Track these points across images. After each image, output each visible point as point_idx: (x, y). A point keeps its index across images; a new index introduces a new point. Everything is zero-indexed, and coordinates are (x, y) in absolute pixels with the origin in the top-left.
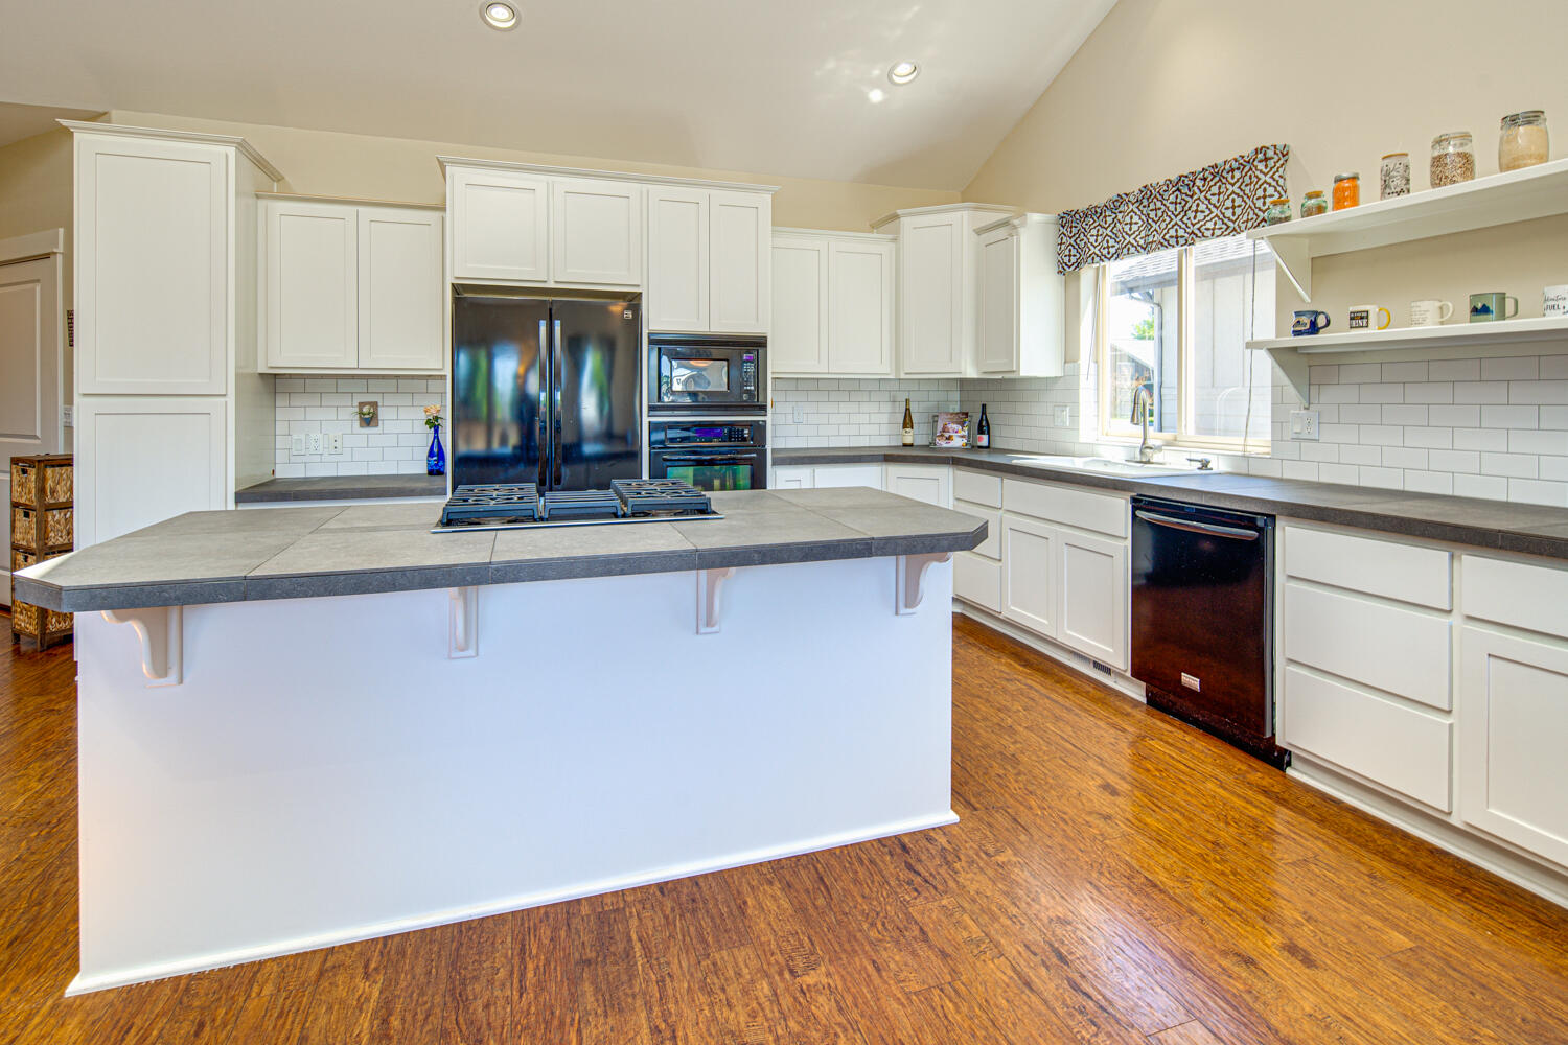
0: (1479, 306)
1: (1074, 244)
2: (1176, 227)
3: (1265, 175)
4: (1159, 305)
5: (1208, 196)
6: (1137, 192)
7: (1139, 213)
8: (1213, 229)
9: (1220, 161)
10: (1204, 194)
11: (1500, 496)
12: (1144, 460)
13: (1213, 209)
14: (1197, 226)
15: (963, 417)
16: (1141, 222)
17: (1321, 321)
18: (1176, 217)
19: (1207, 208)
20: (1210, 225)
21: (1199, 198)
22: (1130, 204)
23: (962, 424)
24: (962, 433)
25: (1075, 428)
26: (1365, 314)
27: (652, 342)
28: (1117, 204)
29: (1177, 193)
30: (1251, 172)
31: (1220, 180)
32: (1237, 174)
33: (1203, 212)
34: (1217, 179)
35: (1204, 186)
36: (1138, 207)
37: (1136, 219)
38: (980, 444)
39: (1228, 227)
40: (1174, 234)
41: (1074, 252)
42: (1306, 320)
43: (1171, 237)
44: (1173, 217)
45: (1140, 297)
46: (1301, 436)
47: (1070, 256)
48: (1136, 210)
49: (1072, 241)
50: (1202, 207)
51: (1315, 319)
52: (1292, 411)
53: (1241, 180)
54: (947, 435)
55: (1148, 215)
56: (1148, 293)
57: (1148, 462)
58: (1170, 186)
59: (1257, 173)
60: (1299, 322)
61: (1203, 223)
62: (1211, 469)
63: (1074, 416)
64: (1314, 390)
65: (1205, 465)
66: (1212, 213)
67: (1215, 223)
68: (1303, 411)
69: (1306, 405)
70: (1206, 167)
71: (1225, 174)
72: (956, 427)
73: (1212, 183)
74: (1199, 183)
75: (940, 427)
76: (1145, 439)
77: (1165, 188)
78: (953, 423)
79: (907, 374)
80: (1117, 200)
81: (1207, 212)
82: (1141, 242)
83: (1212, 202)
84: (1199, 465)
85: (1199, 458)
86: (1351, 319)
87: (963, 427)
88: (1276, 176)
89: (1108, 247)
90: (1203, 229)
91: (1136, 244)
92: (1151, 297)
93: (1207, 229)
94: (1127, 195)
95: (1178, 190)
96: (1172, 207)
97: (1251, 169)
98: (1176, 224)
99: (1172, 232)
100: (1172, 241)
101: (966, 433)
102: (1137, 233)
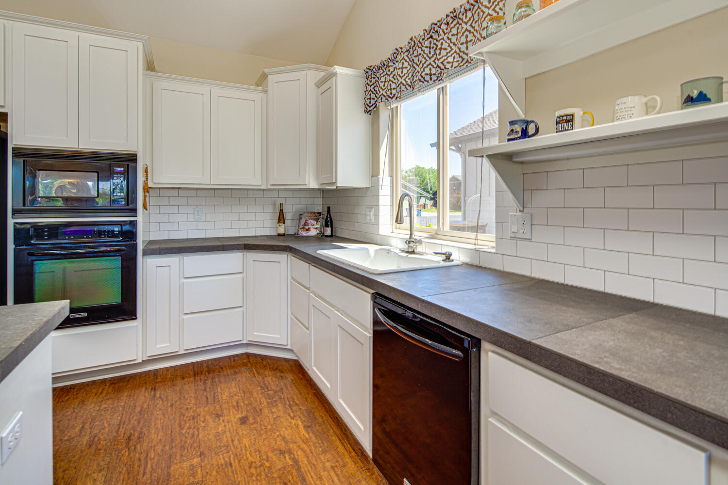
0: (695, 94)
1: (373, 90)
2: (430, 66)
3: (489, 8)
4: (464, 153)
5: (450, 37)
6: (407, 44)
7: (408, 60)
8: (452, 63)
9: (457, 6)
10: (447, 35)
11: (706, 308)
12: (410, 250)
13: (453, 47)
14: (441, 60)
15: (317, 216)
16: (409, 67)
17: (531, 129)
18: (430, 58)
19: (449, 46)
20: (450, 59)
21: (443, 39)
22: (402, 54)
23: (317, 220)
24: (317, 226)
25: (377, 224)
26: (569, 118)
27: (15, 155)
28: (395, 55)
29: (431, 39)
30: (479, 10)
31: (458, 22)
32: (469, 14)
33: (445, 49)
34: (455, 22)
35: (446, 29)
36: (407, 56)
37: (406, 64)
38: (326, 234)
39: (463, 59)
40: (429, 72)
41: (373, 96)
42: (518, 128)
43: (426, 74)
44: (427, 58)
45: (455, 149)
46: (517, 236)
47: (370, 99)
48: (406, 58)
49: (372, 88)
50: (445, 45)
51: (526, 128)
52: (511, 213)
53: (472, 19)
54: (307, 227)
55: (413, 60)
56: (458, 146)
57: (413, 252)
58: (426, 34)
59: (483, 8)
60: (512, 130)
61: (445, 58)
62: (453, 261)
63: (377, 215)
64: (527, 194)
65: (448, 257)
66: (452, 49)
67: (454, 58)
68: (519, 214)
69: (522, 209)
70: (449, 14)
71: (461, 16)
72: (313, 222)
73: (452, 25)
74: (444, 27)
75: (303, 222)
76: (411, 234)
77: (423, 37)
78: (312, 219)
79: (272, 185)
80: (395, 53)
81: (449, 49)
82: (409, 82)
83: (453, 41)
84: (444, 257)
85: (444, 252)
86: (557, 123)
87: (317, 222)
88: (497, 9)
89: (391, 89)
90: (445, 63)
91: (405, 83)
92: (460, 149)
93: (448, 63)
94: (401, 48)
95: (431, 37)
96: (427, 51)
97: (479, 7)
98: (430, 64)
99: (427, 71)
100: (427, 78)
101: (319, 226)
102: (406, 75)
